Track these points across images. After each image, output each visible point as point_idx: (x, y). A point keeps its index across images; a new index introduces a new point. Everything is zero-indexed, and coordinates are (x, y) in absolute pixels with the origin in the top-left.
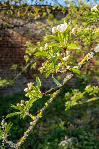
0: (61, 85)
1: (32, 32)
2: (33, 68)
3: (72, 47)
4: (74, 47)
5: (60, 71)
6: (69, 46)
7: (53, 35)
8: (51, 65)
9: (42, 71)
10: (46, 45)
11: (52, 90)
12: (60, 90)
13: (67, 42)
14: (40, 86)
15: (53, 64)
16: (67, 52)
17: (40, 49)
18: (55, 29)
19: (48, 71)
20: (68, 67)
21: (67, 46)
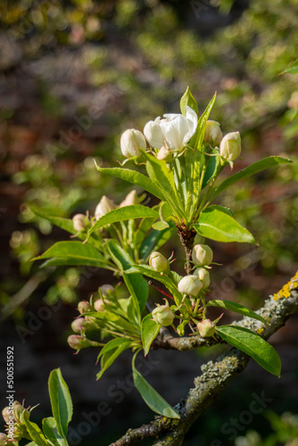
0: (176, 415)
1: (65, 100)
2: (59, 298)
3: (218, 226)
4: (227, 229)
5: (173, 342)
6: (206, 220)
7: (125, 166)
8: (126, 310)
9: (77, 341)
10: (101, 209)
11: (131, 439)
12: (169, 439)
13: (195, 200)
14: (69, 419)
15: (136, 303)
16: (200, 252)
17: (72, 228)
18: (134, 138)
19: (110, 337)
20: (205, 326)
21: (196, 219)
